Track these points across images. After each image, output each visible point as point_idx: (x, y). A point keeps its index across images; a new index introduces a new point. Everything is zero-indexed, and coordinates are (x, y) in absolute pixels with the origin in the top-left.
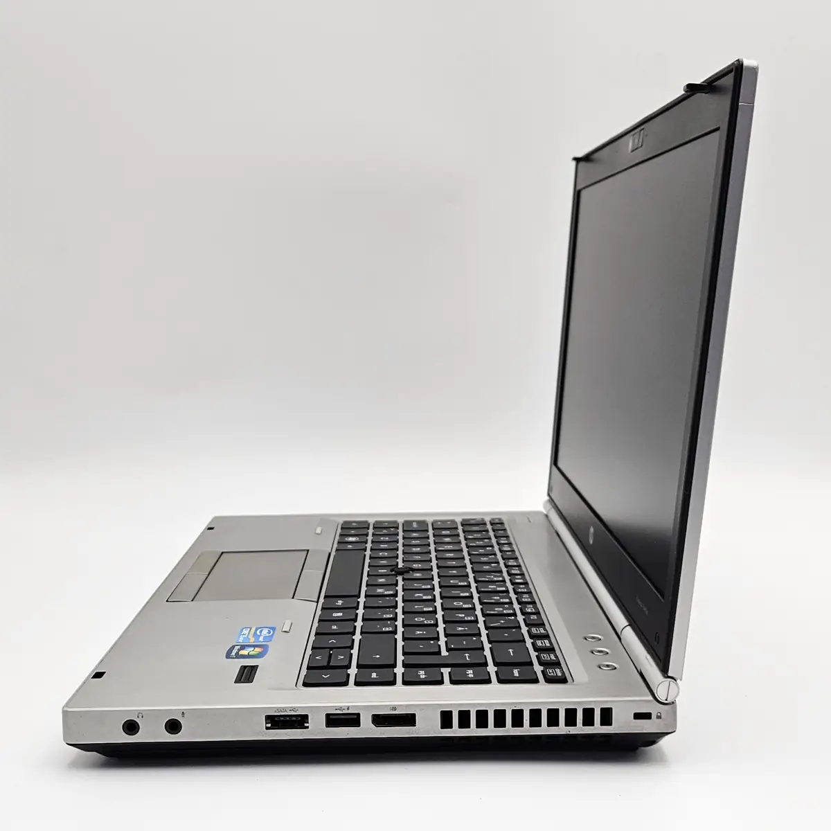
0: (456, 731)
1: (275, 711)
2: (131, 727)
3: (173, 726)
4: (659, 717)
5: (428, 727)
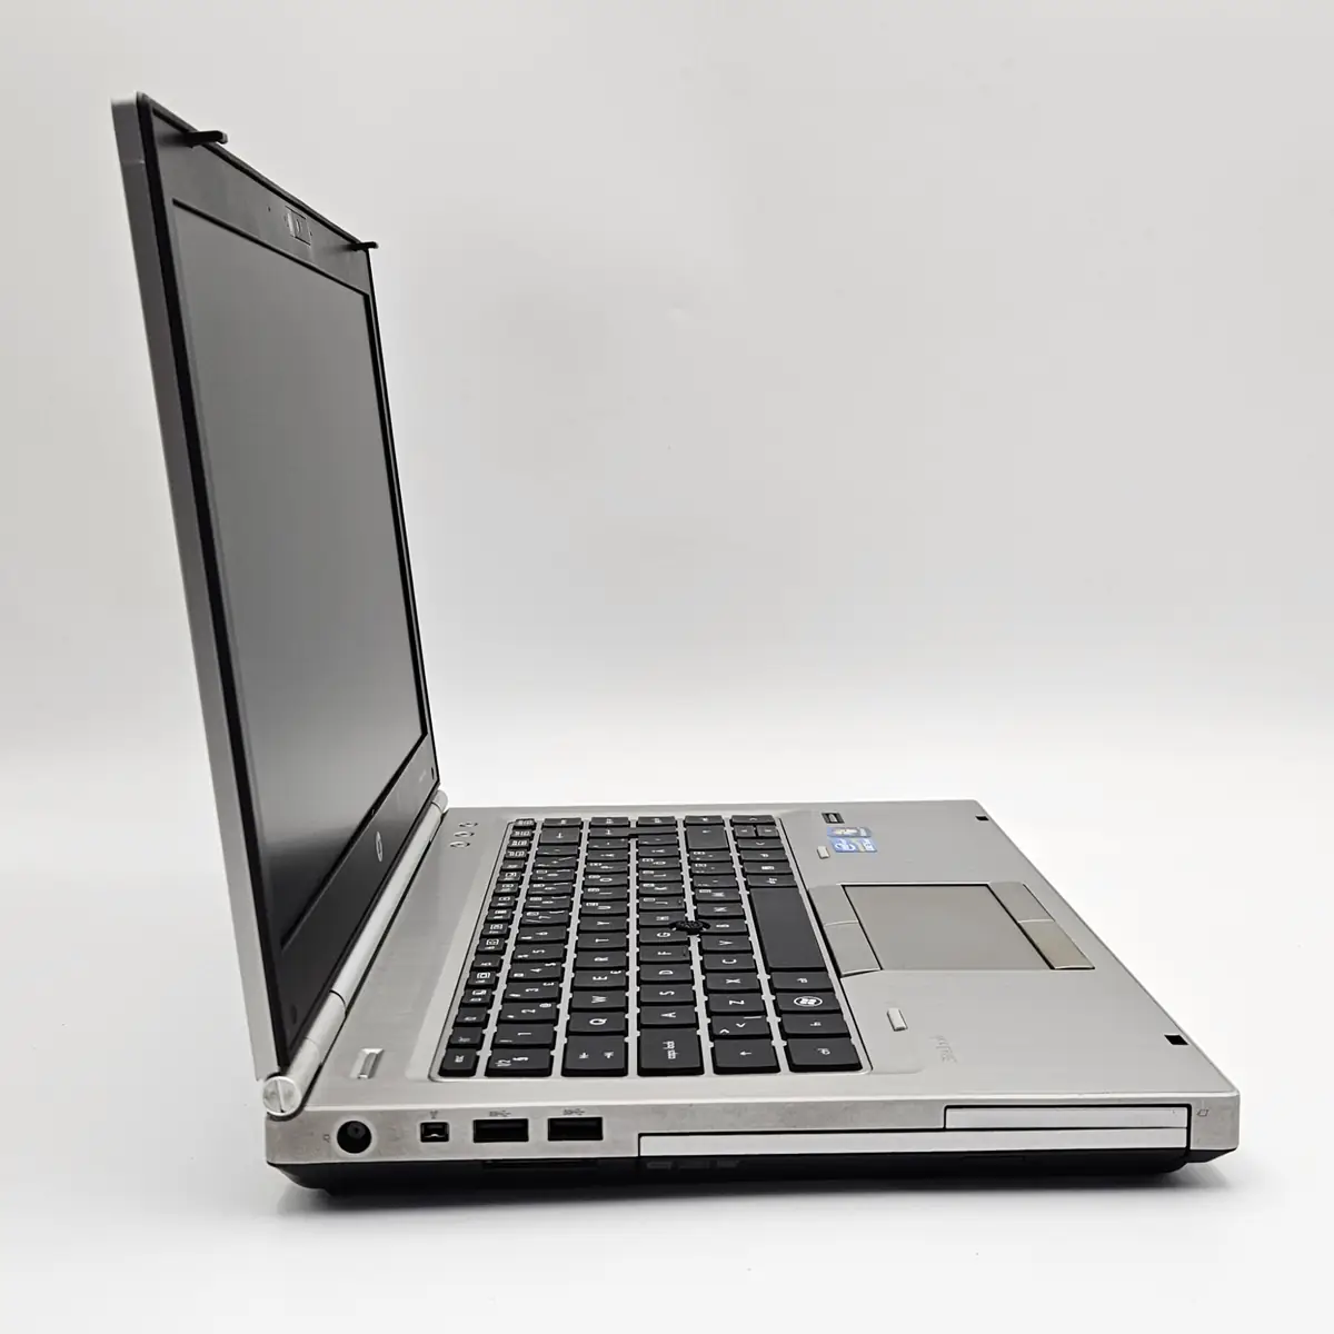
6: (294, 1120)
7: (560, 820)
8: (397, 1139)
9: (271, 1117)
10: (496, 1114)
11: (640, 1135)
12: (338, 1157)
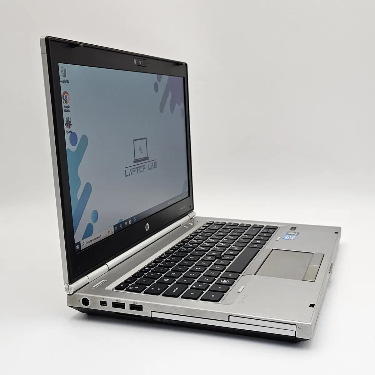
6: (72, 295)
7: (219, 222)
8: (95, 304)
9: (68, 295)
10: (118, 301)
11: (152, 311)
12: (82, 306)
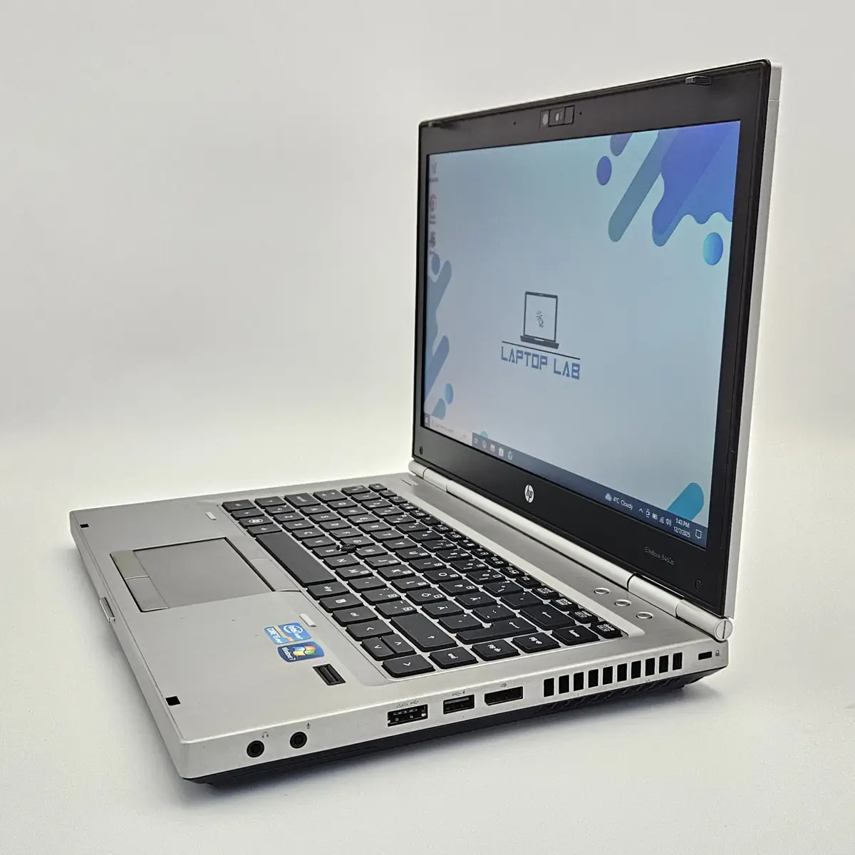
0: (557, 697)
1: (397, 707)
2: (256, 749)
3: (298, 740)
4: (717, 655)
5: (533, 697)
